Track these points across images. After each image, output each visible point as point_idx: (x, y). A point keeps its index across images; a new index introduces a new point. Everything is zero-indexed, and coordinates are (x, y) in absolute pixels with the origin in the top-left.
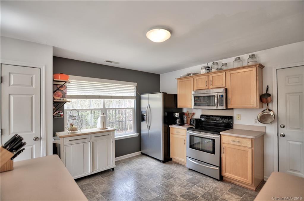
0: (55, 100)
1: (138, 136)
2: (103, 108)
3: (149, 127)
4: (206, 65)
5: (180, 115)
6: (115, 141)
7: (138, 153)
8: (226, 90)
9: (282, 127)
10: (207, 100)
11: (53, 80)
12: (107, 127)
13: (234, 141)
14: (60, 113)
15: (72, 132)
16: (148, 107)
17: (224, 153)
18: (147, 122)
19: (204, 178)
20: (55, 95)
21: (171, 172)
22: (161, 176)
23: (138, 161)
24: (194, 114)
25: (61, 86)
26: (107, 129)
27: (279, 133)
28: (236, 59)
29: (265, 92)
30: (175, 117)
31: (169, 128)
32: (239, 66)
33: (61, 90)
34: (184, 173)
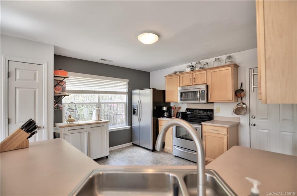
0: (55, 93)
1: (129, 128)
2: (97, 102)
3: (140, 120)
4: (190, 64)
5: (167, 108)
6: (109, 132)
7: (130, 144)
8: (207, 86)
9: (253, 117)
10: (193, 97)
11: (54, 75)
12: (101, 120)
13: (212, 130)
14: (60, 106)
15: (70, 123)
16: (139, 102)
17: (205, 141)
18: (138, 115)
19: (188, 163)
20: (55, 89)
21: (159, 159)
22: (151, 162)
23: (129, 151)
24: (180, 108)
25: (61, 81)
26: (102, 120)
27: (251, 123)
28: (216, 60)
29: (239, 88)
30: (164, 110)
31: (158, 120)
32: (219, 65)
33: (60, 85)
34: (171, 159)
